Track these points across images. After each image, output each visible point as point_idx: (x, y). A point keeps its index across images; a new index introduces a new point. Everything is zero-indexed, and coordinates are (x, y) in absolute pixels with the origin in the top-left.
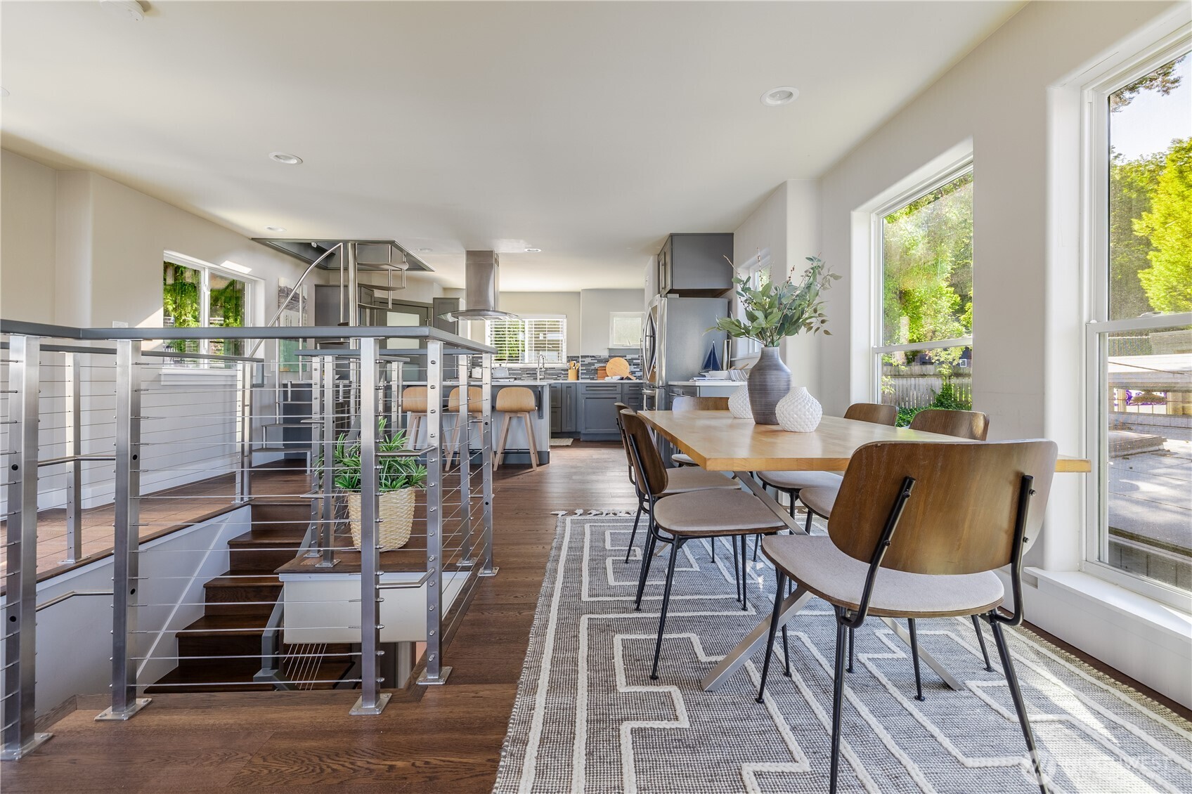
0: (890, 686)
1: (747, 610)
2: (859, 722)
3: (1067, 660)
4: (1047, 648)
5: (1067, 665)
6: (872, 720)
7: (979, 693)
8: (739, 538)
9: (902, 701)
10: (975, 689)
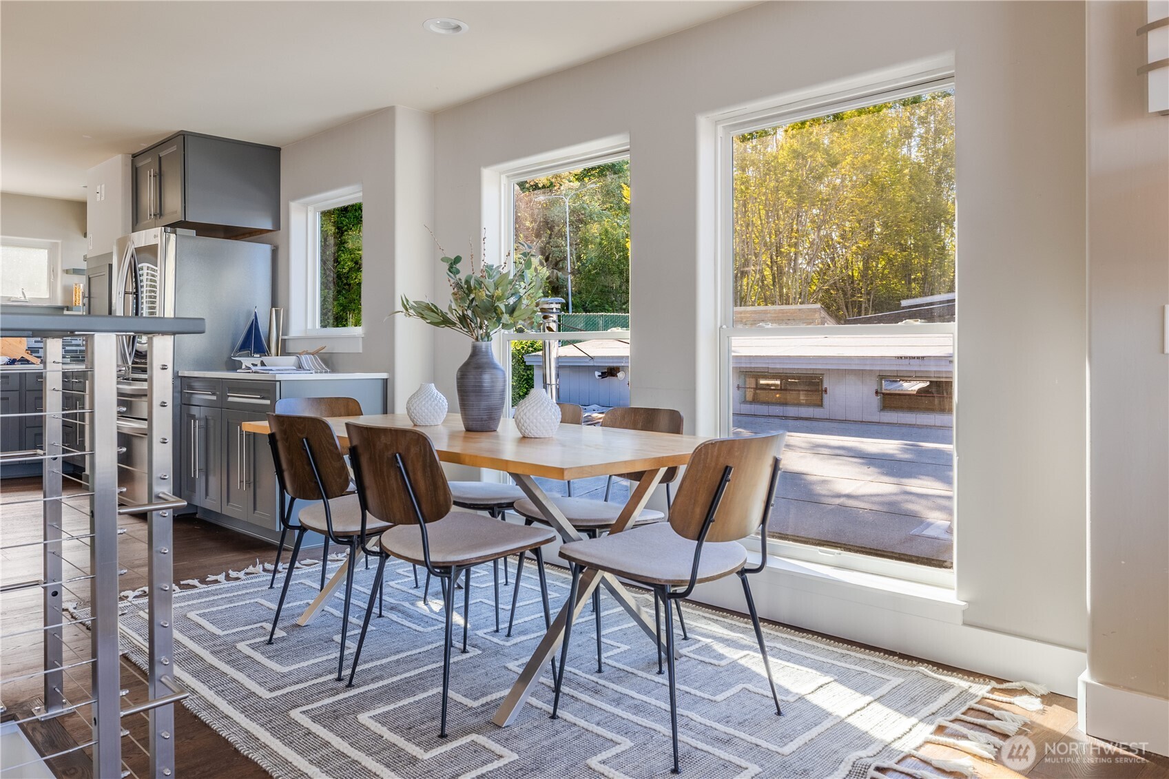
0: (635, 671)
1: (468, 652)
2: (636, 702)
3: (724, 617)
4: (707, 612)
5: (725, 620)
6: (645, 698)
7: (692, 655)
8: (501, 561)
9: (653, 679)
10: (688, 654)
